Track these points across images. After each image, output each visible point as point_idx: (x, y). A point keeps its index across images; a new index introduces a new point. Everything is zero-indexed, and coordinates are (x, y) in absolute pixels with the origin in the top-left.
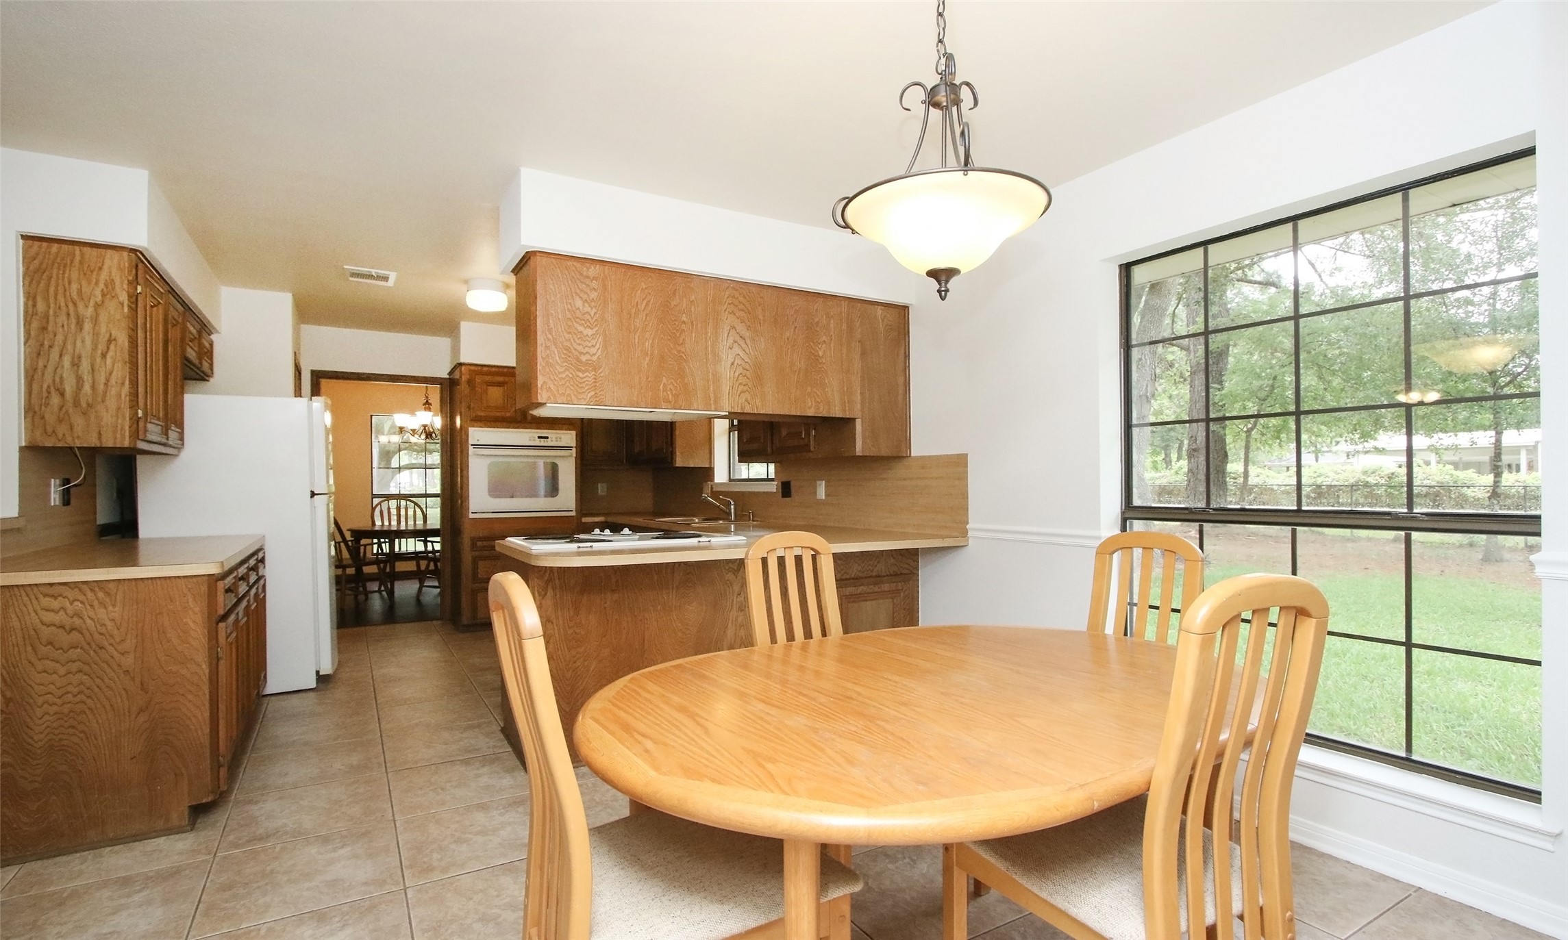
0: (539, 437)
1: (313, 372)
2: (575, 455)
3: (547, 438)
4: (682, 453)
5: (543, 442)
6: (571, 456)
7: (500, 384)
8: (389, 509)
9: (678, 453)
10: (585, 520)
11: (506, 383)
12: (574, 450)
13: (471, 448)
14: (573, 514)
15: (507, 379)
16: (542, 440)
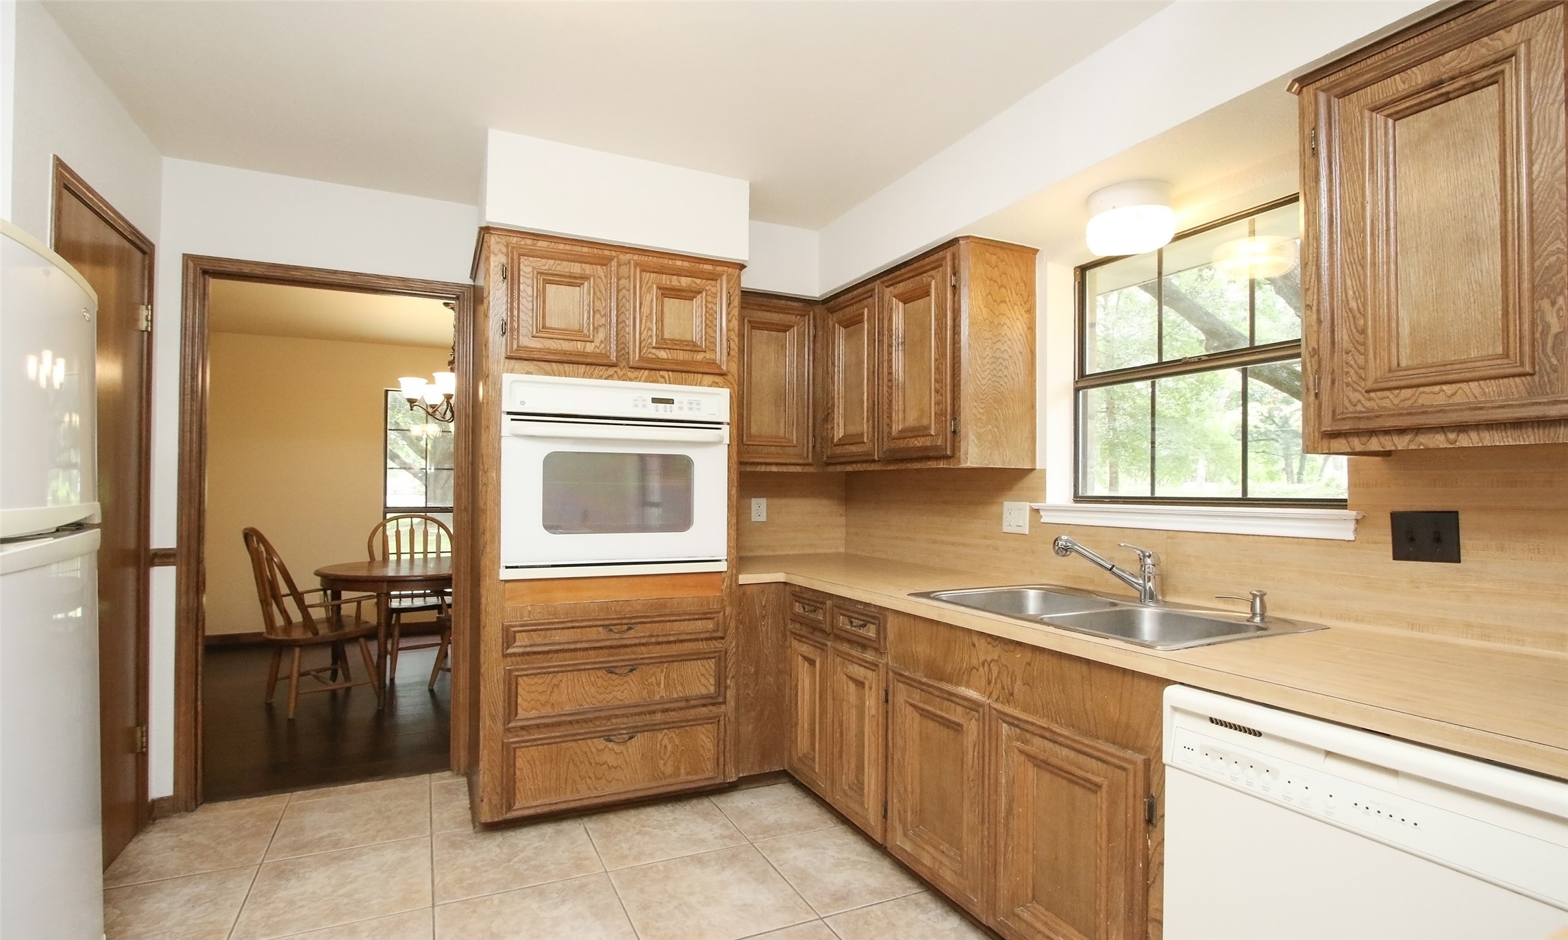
0: (655, 400)
1: (190, 261)
2: (727, 441)
3: (670, 401)
4: (979, 437)
5: (662, 412)
6: (719, 443)
7: (574, 281)
8: (398, 533)
9: (972, 437)
10: (744, 579)
11: (585, 278)
12: (726, 430)
13: (506, 419)
14: (722, 566)
15: (588, 269)
16: (661, 406)
